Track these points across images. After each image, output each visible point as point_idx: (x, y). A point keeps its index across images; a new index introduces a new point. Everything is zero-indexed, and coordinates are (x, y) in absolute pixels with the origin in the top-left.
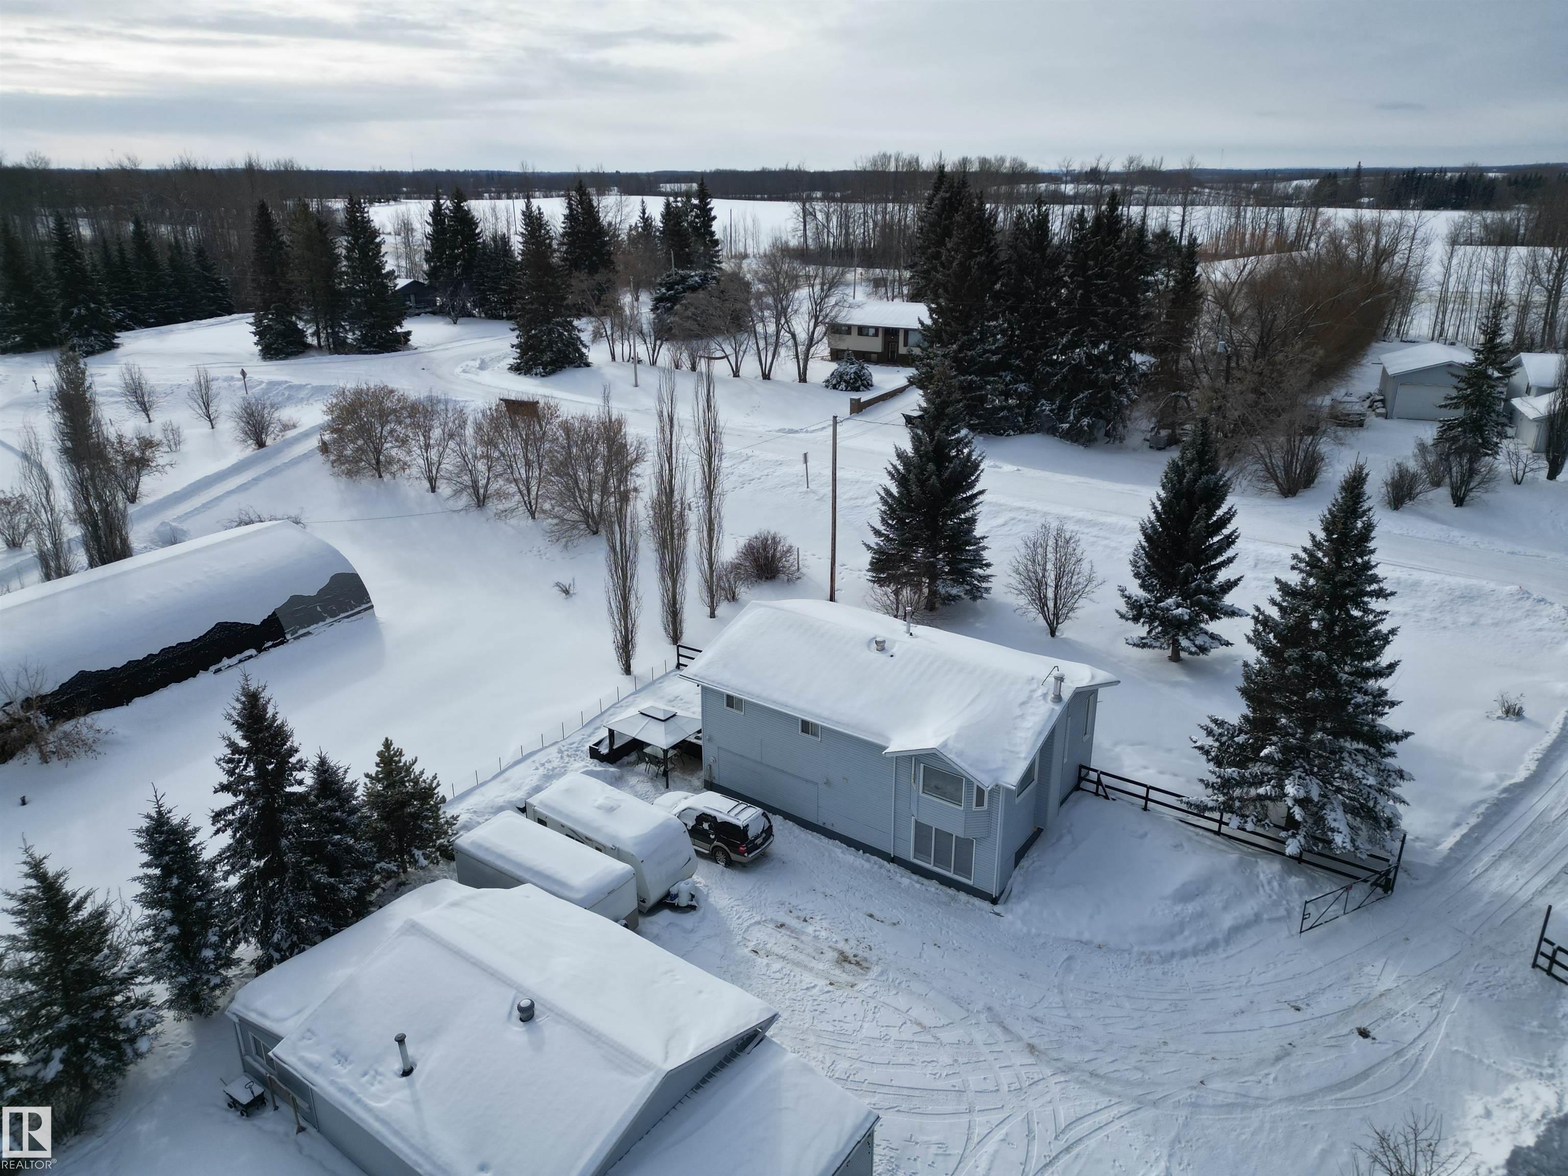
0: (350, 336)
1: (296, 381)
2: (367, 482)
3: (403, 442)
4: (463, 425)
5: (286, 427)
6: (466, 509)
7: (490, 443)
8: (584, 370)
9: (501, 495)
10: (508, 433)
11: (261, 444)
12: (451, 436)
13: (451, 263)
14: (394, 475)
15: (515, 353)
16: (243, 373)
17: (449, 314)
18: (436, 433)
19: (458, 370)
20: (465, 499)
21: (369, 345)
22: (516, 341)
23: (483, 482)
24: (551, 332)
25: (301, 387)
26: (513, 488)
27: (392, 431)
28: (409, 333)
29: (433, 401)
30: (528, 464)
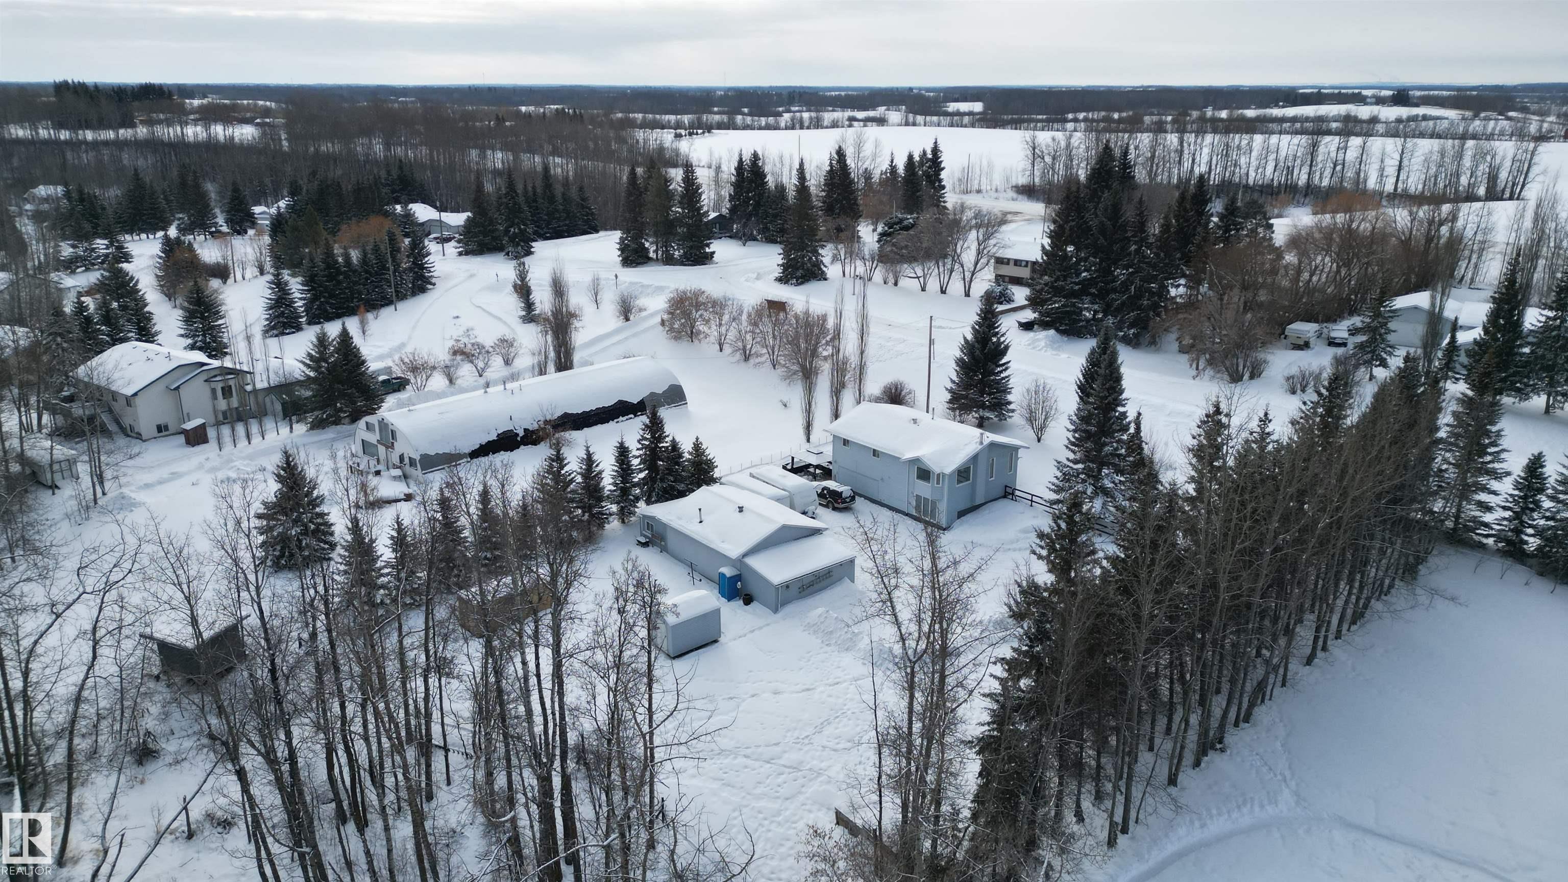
0: (677, 253)
1: (646, 282)
2: (684, 345)
3: (707, 321)
4: (741, 314)
5: (641, 310)
6: (738, 361)
7: (755, 324)
8: (823, 283)
9: (758, 355)
10: (766, 320)
11: (627, 319)
12: (734, 319)
13: (746, 203)
14: (700, 341)
15: (780, 270)
16: (616, 276)
17: (740, 239)
18: (726, 318)
19: (743, 279)
20: (738, 356)
21: (688, 260)
22: (781, 262)
23: (749, 347)
24: (804, 257)
25: (649, 286)
26: (765, 351)
27: (701, 316)
28: (713, 253)
29: (726, 299)
30: (774, 337)
